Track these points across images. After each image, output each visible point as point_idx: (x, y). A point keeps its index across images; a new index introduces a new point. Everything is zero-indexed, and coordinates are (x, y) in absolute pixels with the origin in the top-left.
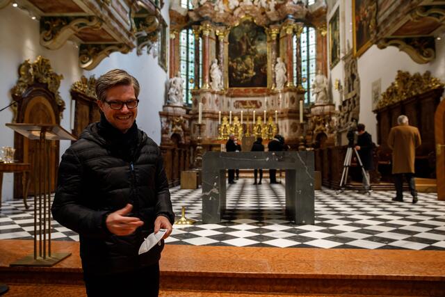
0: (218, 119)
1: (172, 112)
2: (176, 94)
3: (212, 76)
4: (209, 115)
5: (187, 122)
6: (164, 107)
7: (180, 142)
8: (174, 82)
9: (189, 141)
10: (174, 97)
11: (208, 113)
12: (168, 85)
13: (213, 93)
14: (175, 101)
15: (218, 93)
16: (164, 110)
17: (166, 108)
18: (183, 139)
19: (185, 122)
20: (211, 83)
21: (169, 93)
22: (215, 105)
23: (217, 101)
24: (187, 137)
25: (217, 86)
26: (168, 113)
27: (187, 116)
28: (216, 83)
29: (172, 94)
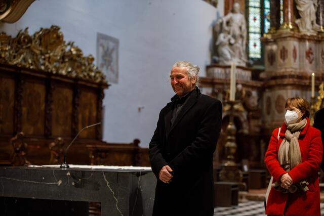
0: (309, 87)
1: (223, 77)
2: (231, 45)
3: (298, 8)
4: (291, 81)
5: (254, 93)
6: (208, 68)
7: (240, 131)
8: (228, 23)
9: (257, 130)
10: (226, 51)
11: (291, 76)
12: (218, 29)
13: (302, 39)
14: (229, 56)
15: (310, 39)
16: (208, 74)
17: (211, 70)
18: (245, 125)
19: (249, 95)
20: (297, 21)
21: (217, 43)
22: (307, 61)
23: (309, 53)
24: (253, 123)
25: (309, 26)
26: (213, 79)
27: (254, 83)
28: (308, 21)
29: (222, 44)
